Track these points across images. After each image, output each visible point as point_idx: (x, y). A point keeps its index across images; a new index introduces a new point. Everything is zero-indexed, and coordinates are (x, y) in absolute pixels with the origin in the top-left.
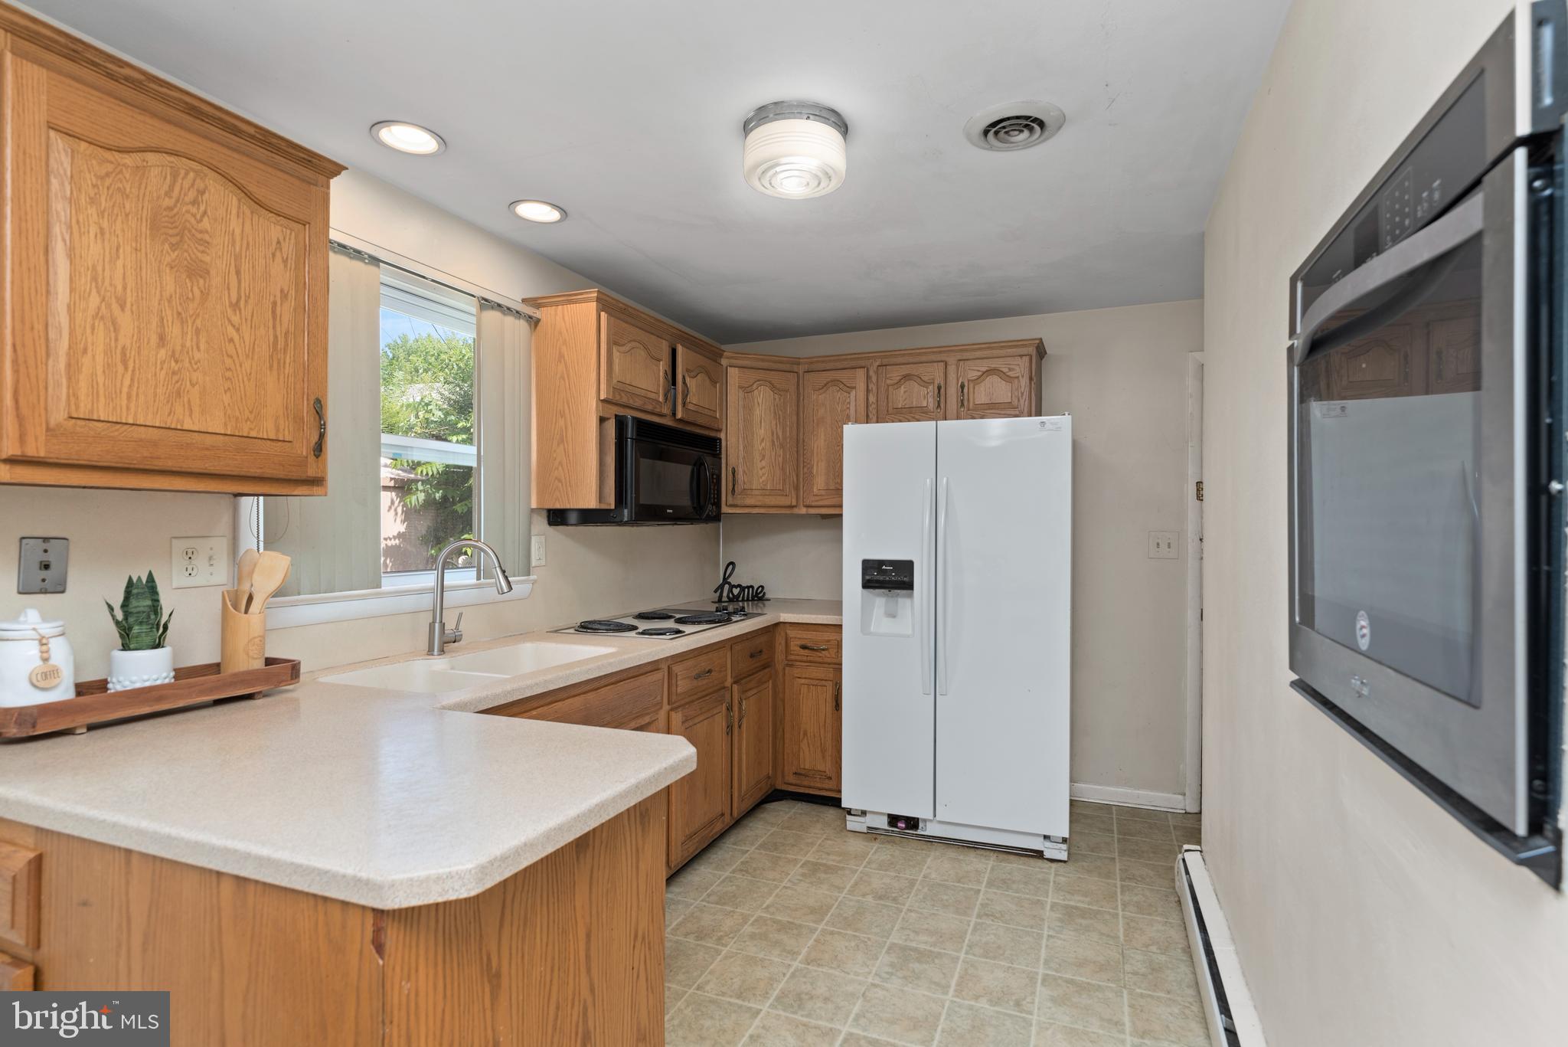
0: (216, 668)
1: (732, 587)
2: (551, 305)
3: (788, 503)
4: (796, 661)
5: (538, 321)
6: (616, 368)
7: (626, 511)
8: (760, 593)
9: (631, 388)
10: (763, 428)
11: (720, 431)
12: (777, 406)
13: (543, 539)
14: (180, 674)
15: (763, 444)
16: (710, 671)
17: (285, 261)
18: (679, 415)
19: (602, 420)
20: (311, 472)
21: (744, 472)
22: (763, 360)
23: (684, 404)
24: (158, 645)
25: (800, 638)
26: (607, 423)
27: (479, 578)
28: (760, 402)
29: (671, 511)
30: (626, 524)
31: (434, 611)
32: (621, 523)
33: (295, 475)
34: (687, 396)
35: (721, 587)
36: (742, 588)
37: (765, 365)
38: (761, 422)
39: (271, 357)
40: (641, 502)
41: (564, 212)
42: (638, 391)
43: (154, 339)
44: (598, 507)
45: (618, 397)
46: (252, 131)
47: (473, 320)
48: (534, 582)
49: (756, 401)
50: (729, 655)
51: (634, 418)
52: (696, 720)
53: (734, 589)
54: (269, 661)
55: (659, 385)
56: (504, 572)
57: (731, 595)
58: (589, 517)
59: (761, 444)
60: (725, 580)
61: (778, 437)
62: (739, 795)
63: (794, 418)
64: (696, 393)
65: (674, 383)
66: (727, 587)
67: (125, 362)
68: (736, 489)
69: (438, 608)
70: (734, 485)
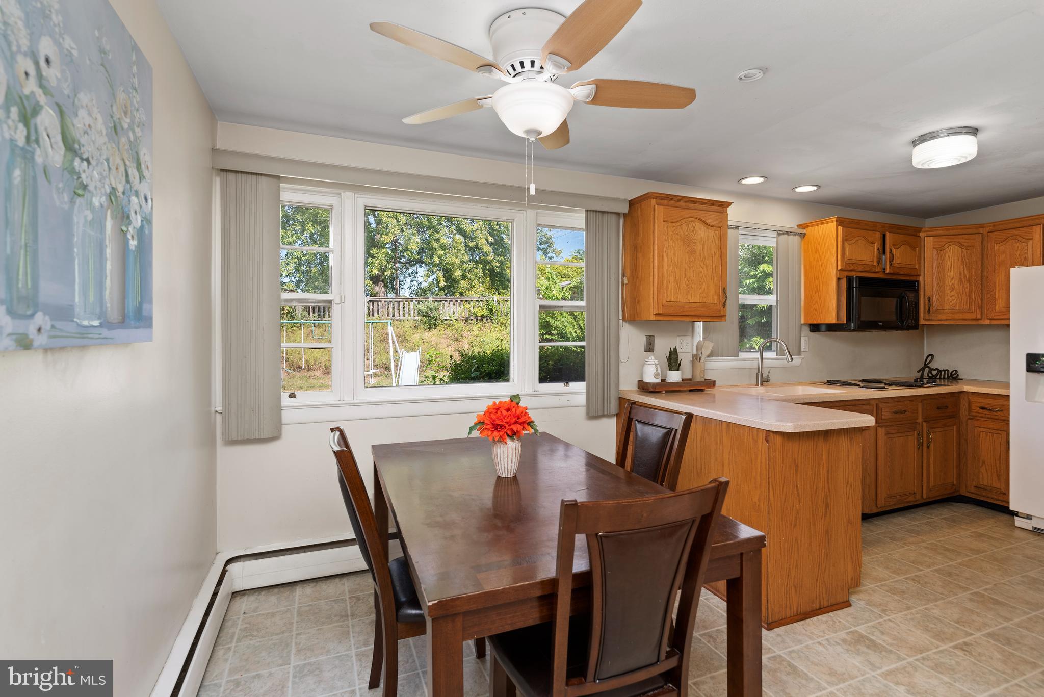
0: (690, 380)
1: (931, 370)
2: (812, 226)
3: (975, 317)
4: (976, 416)
5: (805, 234)
6: (847, 253)
7: (852, 324)
8: (955, 374)
9: (856, 261)
10: (952, 272)
11: (919, 275)
12: (964, 257)
13: (807, 339)
14: (683, 380)
15: (953, 282)
16: (905, 411)
17: (715, 243)
18: (888, 271)
19: (839, 279)
20: (722, 314)
21: (938, 299)
22: (952, 229)
23: (891, 265)
24: (678, 370)
25: (980, 402)
26: (842, 280)
27: (777, 355)
28: (950, 255)
29: (881, 324)
30: (853, 331)
31: (759, 368)
32: (850, 331)
33: (718, 315)
34: (893, 260)
35: (923, 369)
36: (940, 371)
37: (955, 232)
38: (951, 268)
39: (712, 276)
40: (862, 320)
41: (819, 186)
42: (860, 262)
43: (684, 276)
44: (837, 323)
45: (848, 267)
46: (706, 202)
47: (775, 239)
48: (802, 359)
49: (947, 255)
50: (920, 405)
51: (857, 277)
52: (895, 435)
53: (933, 371)
54: (705, 380)
55: (874, 257)
56: (789, 352)
57: (930, 375)
58: (831, 328)
59: (951, 281)
60: (926, 366)
61: (965, 276)
62: (928, 487)
63: (979, 263)
64: (900, 257)
65: (884, 252)
66: (927, 370)
67: (677, 284)
68: (931, 310)
69: (761, 367)
70: (929, 308)
